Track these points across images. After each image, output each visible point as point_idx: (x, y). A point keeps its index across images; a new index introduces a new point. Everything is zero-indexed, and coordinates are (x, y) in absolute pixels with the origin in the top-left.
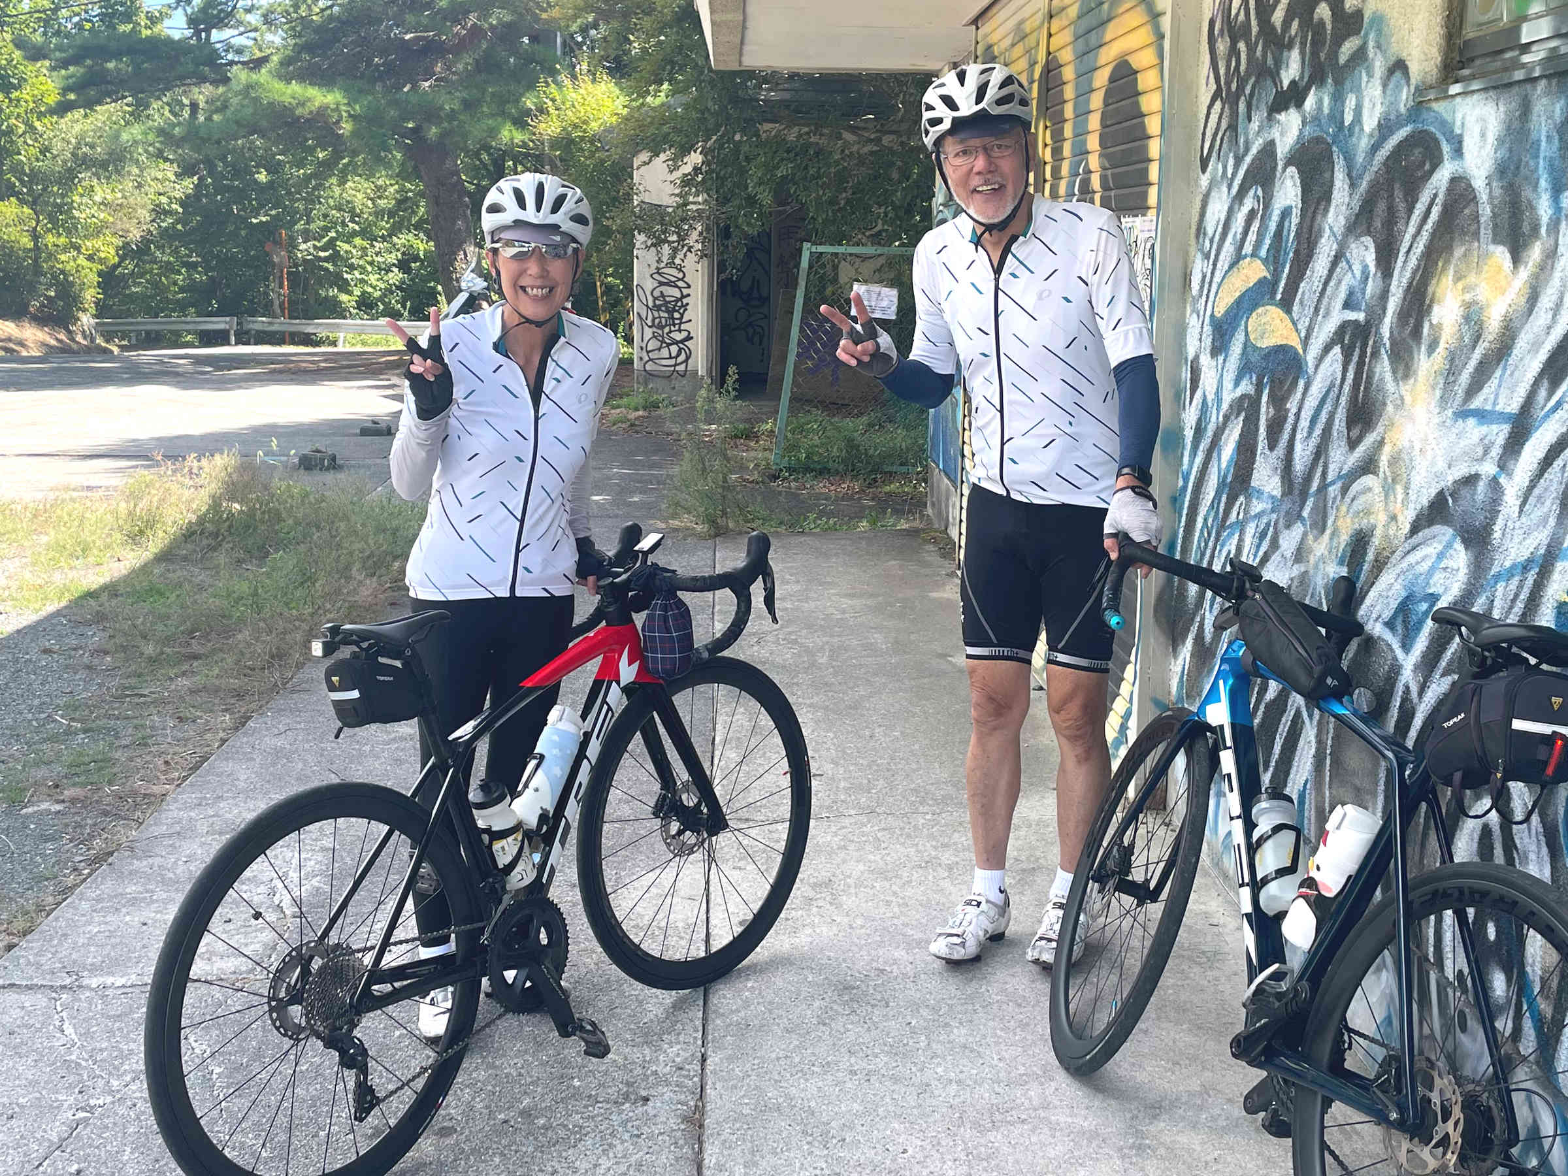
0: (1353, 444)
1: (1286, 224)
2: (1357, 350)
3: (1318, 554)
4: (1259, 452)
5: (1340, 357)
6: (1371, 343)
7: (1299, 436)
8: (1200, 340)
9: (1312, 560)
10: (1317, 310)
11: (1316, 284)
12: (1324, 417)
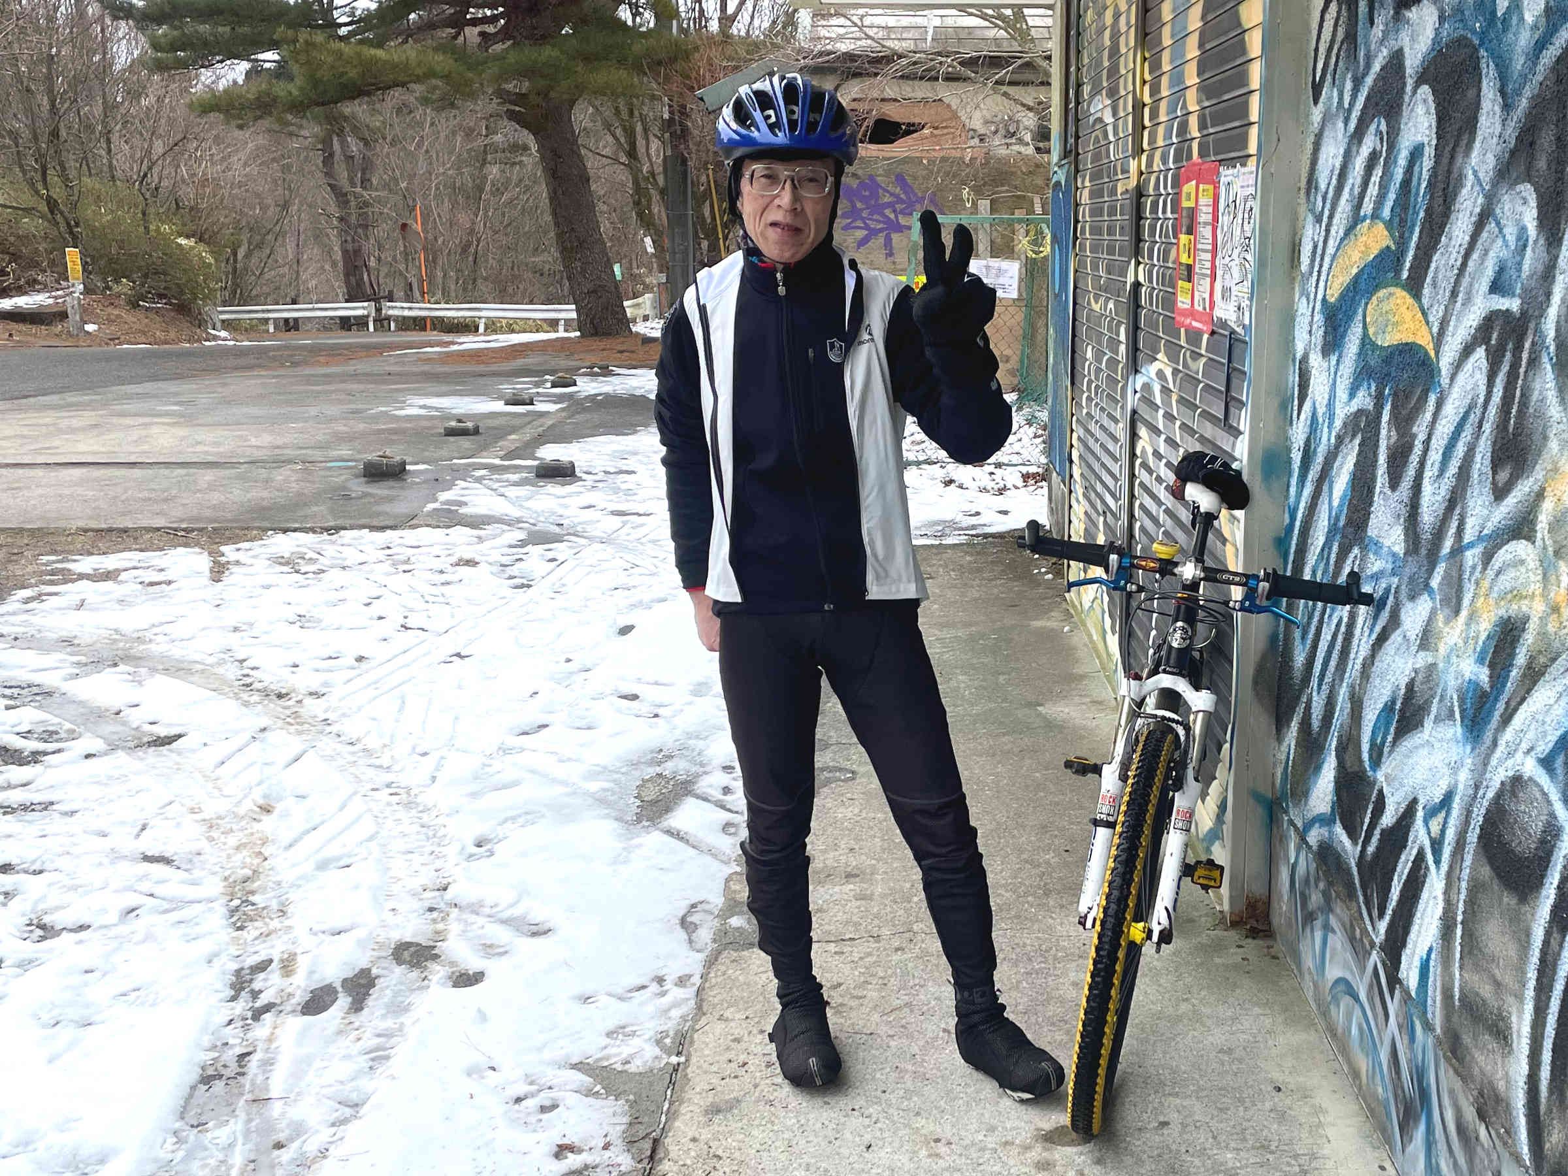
0: (1500, 493)
1: (1416, 169)
2: (1508, 355)
3: (1452, 642)
4: (1378, 490)
5: (1484, 364)
6: (1527, 345)
7: (1428, 474)
8: (1310, 332)
9: (1443, 649)
10: (1454, 294)
11: (1454, 255)
12: (1460, 449)
